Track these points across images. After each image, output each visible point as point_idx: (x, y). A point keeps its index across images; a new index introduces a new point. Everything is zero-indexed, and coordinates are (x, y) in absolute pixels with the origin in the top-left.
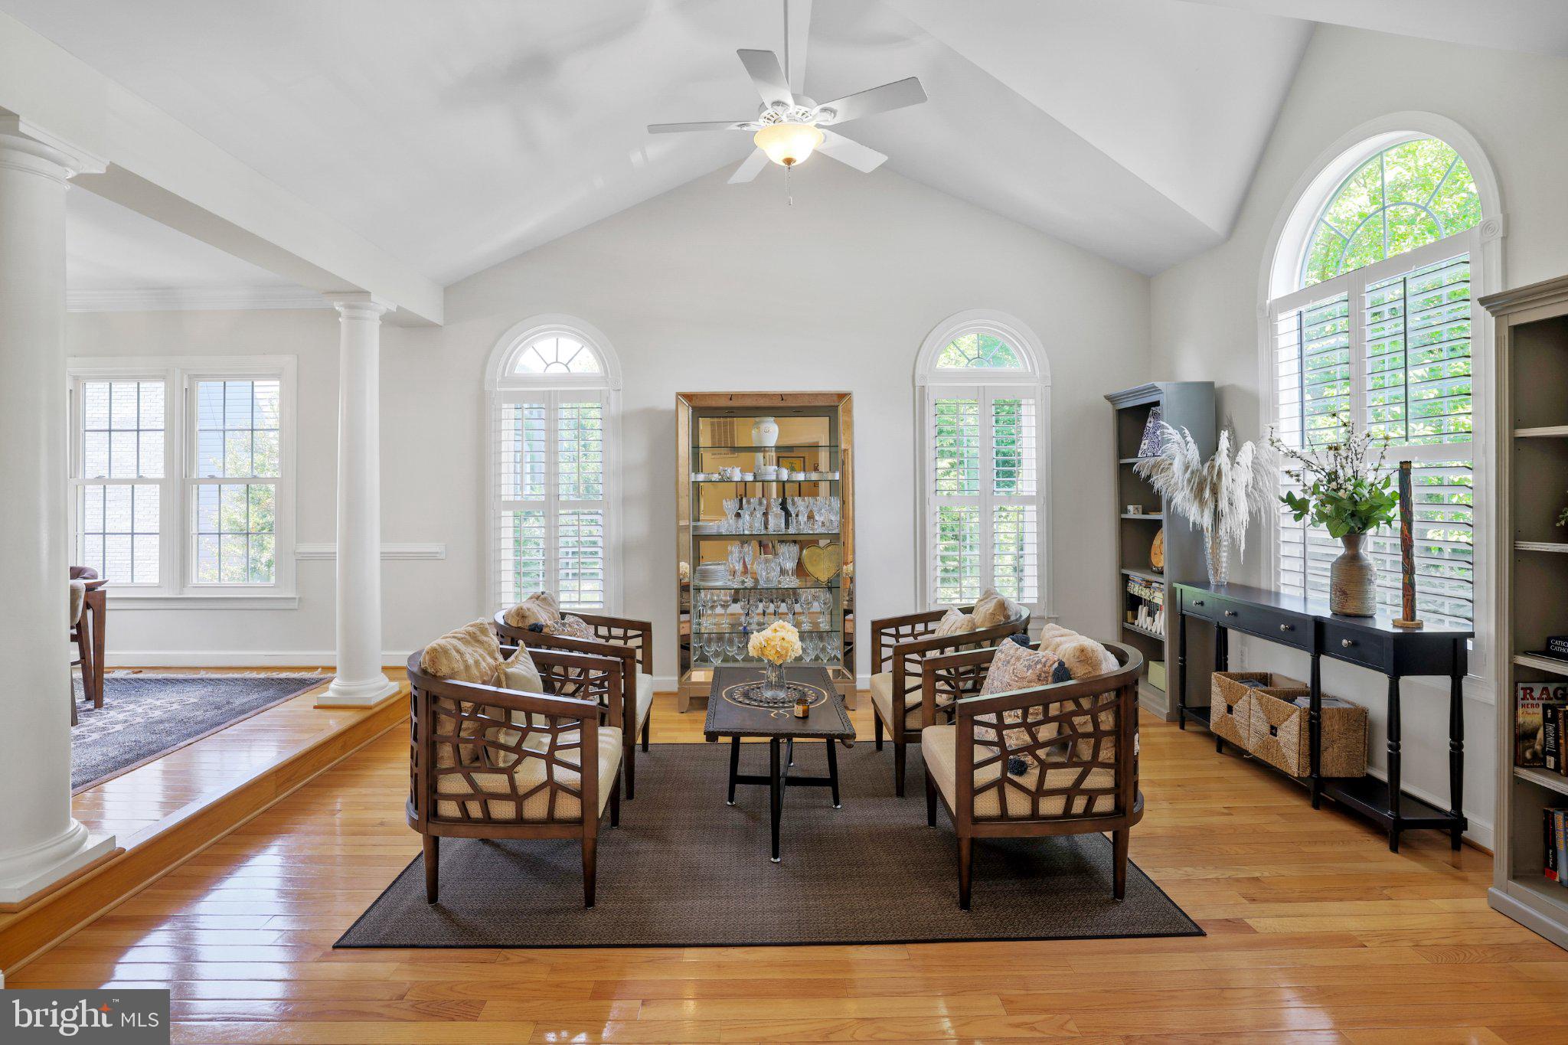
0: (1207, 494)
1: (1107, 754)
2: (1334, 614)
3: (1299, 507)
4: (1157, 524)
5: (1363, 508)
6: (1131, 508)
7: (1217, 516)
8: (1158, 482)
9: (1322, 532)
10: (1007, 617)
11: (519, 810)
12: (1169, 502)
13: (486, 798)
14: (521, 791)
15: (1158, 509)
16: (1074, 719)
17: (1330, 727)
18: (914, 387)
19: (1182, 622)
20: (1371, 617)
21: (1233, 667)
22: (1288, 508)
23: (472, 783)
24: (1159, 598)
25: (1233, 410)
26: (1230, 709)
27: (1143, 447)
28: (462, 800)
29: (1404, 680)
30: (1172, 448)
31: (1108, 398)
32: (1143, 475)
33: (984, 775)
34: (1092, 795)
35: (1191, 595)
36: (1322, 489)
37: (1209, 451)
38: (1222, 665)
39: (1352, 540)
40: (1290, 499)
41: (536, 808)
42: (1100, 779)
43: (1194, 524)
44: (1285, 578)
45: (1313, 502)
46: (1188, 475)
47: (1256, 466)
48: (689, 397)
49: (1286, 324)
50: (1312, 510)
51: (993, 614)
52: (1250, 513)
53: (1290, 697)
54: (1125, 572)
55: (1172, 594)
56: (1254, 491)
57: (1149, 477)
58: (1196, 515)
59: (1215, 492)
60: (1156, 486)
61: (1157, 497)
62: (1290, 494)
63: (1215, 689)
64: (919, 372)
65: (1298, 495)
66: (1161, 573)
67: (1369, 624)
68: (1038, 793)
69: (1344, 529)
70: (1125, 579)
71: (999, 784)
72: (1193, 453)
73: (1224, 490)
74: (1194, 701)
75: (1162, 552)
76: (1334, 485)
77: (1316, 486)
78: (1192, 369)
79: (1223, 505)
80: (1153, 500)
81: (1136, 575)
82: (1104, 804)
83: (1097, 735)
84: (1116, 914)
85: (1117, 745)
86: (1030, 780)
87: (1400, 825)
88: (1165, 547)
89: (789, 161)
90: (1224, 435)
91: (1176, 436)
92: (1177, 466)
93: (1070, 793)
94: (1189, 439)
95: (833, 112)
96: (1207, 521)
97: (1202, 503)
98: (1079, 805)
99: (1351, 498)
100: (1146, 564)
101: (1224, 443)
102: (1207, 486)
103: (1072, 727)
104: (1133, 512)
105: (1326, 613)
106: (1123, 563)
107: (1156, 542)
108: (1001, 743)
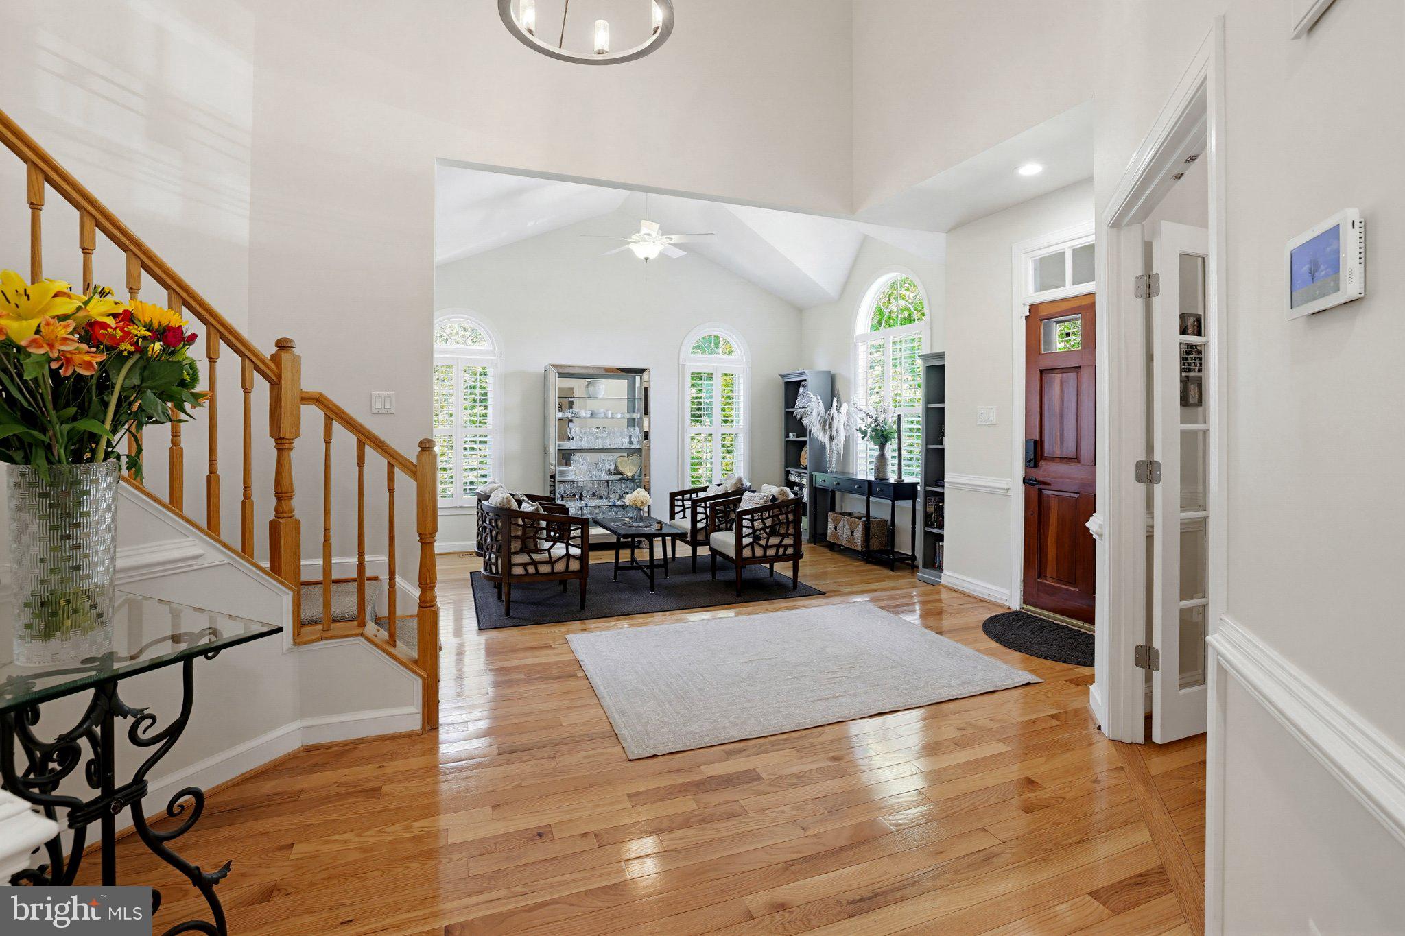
0: (827, 427)
1: (791, 531)
2: (876, 479)
3: (864, 433)
4: (804, 443)
5: (885, 433)
6: (791, 435)
7: (832, 438)
8: (805, 422)
9: (871, 445)
10: (742, 485)
11: (553, 568)
12: (810, 431)
13: (534, 563)
14: (553, 560)
15: (805, 436)
16: (780, 517)
17: (874, 528)
18: (678, 364)
19: (816, 491)
20: (888, 479)
21: (838, 509)
22: (859, 434)
23: (531, 558)
24: (804, 481)
25: (839, 386)
26: (836, 528)
27: (798, 403)
28: (524, 565)
29: (896, 503)
30: (812, 404)
31: (780, 375)
32: (799, 417)
33: (746, 541)
34: (786, 547)
35: (819, 478)
36: (872, 425)
37: (828, 407)
38: (833, 510)
39: (882, 447)
40: (860, 430)
41: (560, 567)
42: (788, 541)
43: (822, 442)
44: (859, 468)
45: (869, 430)
46: (819, 418)
47: (848, 414)
48: (556, 366)
49: (863, 348)
50: (869, 435)
51: (736, 484)
52: (845, 437)
53: (860, 518)
54: (787, 469)
55: (811, 478)
56: (847, 426)
57: (801, 418)
58: (823, 438)
59: (830, 427)
60: (804, 424)
61: (804, 429)
62: (860, 428)
63: (830, 520)
64: (681, 357)
65: (864, 428)
66: (805, 468)
67: (888, 481)
68: (766, 548)
69: (879, 442)
70: (787, 473)
71: (751, 544)
72: (822, 407)
73: (835, 426)
74: (820, 531)
75: (806, 458)
76: (876, 424)
77: (870, 424)
78: (823, 365)
79: (834, 433)
80: (802, 430)
81: (792, 470)
82: (790, 551)
83: (788, 523)
84: (795, 593)
85: (794, 528)
86: (763, 542)
87: (894, 560)
88: (807, 456)
89: (646, 259)
90: (835, 399)
91: (814, 399)
92: (814, 413)
93: (778, 546)
94: (820, 400)
95: (672, 239)
96: (827, 441)
97: (825, 432)
98: (781, 551)
99: (882, 430)
100: (798, 465)
101: (835, 403)
102: (827, 424)
103: (778, 519)
104: (792, 437)
105: (872, 478)
106: (786, 466)
107: (803, 453)
108: (752, 527)
